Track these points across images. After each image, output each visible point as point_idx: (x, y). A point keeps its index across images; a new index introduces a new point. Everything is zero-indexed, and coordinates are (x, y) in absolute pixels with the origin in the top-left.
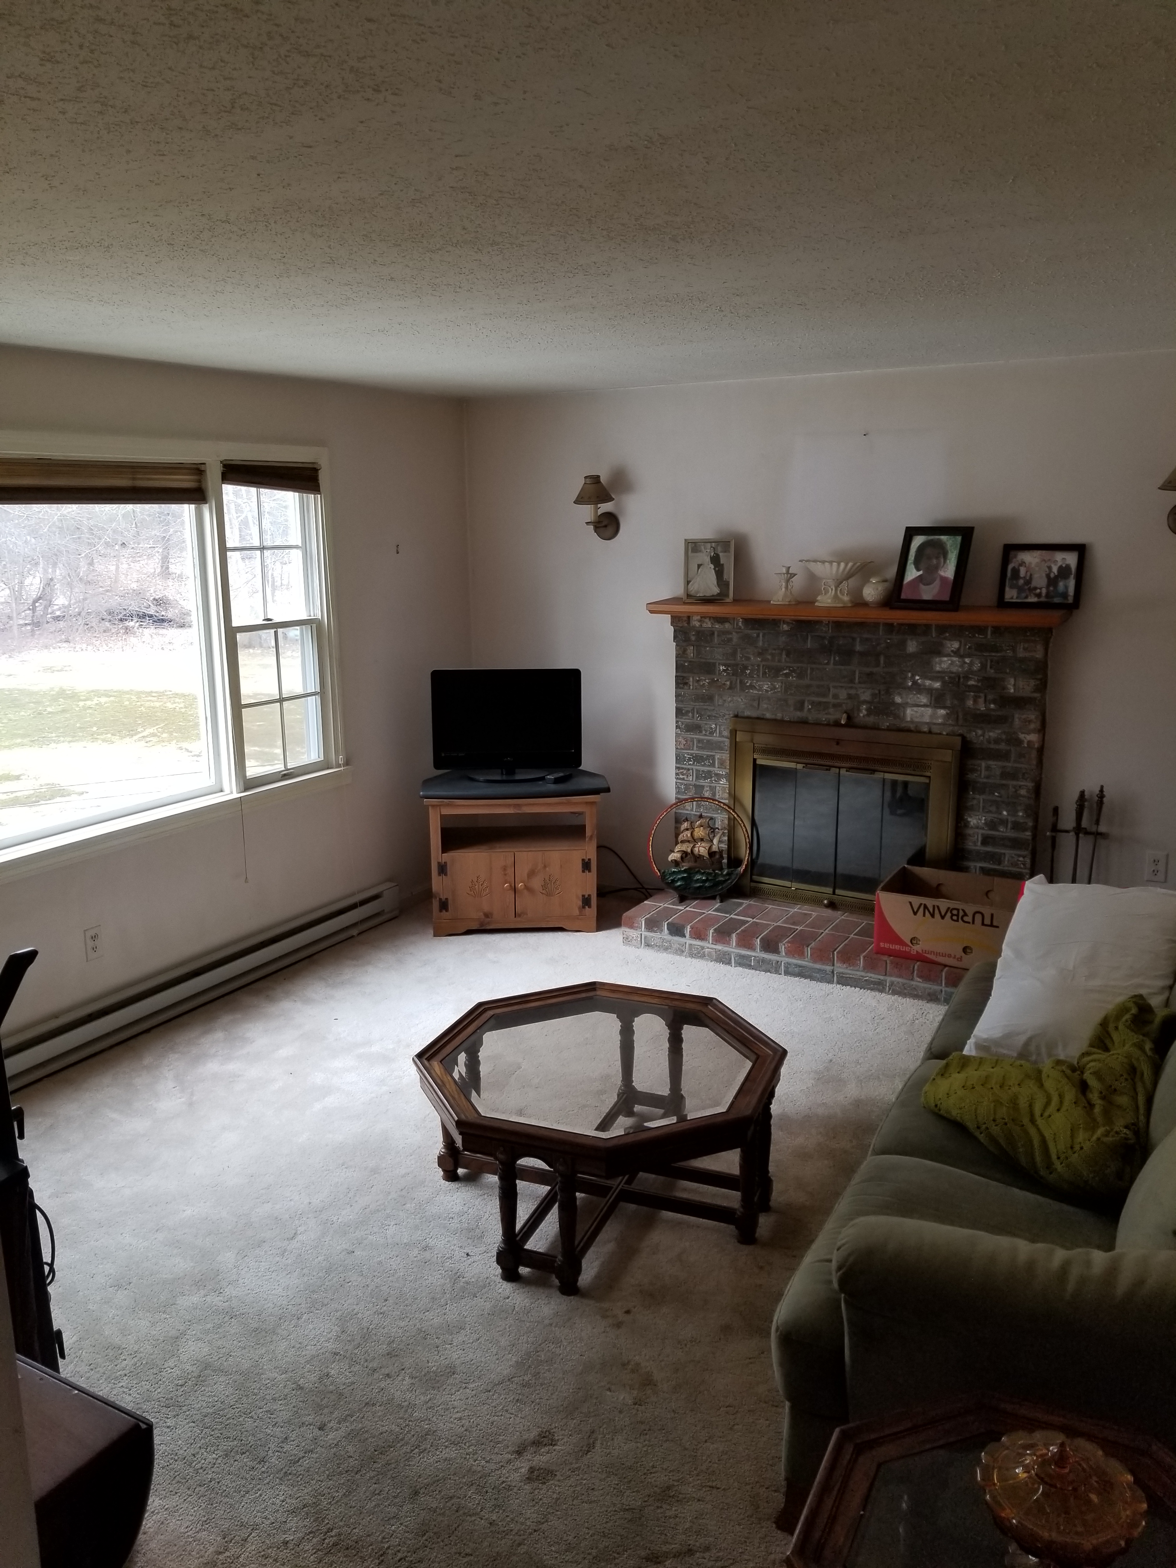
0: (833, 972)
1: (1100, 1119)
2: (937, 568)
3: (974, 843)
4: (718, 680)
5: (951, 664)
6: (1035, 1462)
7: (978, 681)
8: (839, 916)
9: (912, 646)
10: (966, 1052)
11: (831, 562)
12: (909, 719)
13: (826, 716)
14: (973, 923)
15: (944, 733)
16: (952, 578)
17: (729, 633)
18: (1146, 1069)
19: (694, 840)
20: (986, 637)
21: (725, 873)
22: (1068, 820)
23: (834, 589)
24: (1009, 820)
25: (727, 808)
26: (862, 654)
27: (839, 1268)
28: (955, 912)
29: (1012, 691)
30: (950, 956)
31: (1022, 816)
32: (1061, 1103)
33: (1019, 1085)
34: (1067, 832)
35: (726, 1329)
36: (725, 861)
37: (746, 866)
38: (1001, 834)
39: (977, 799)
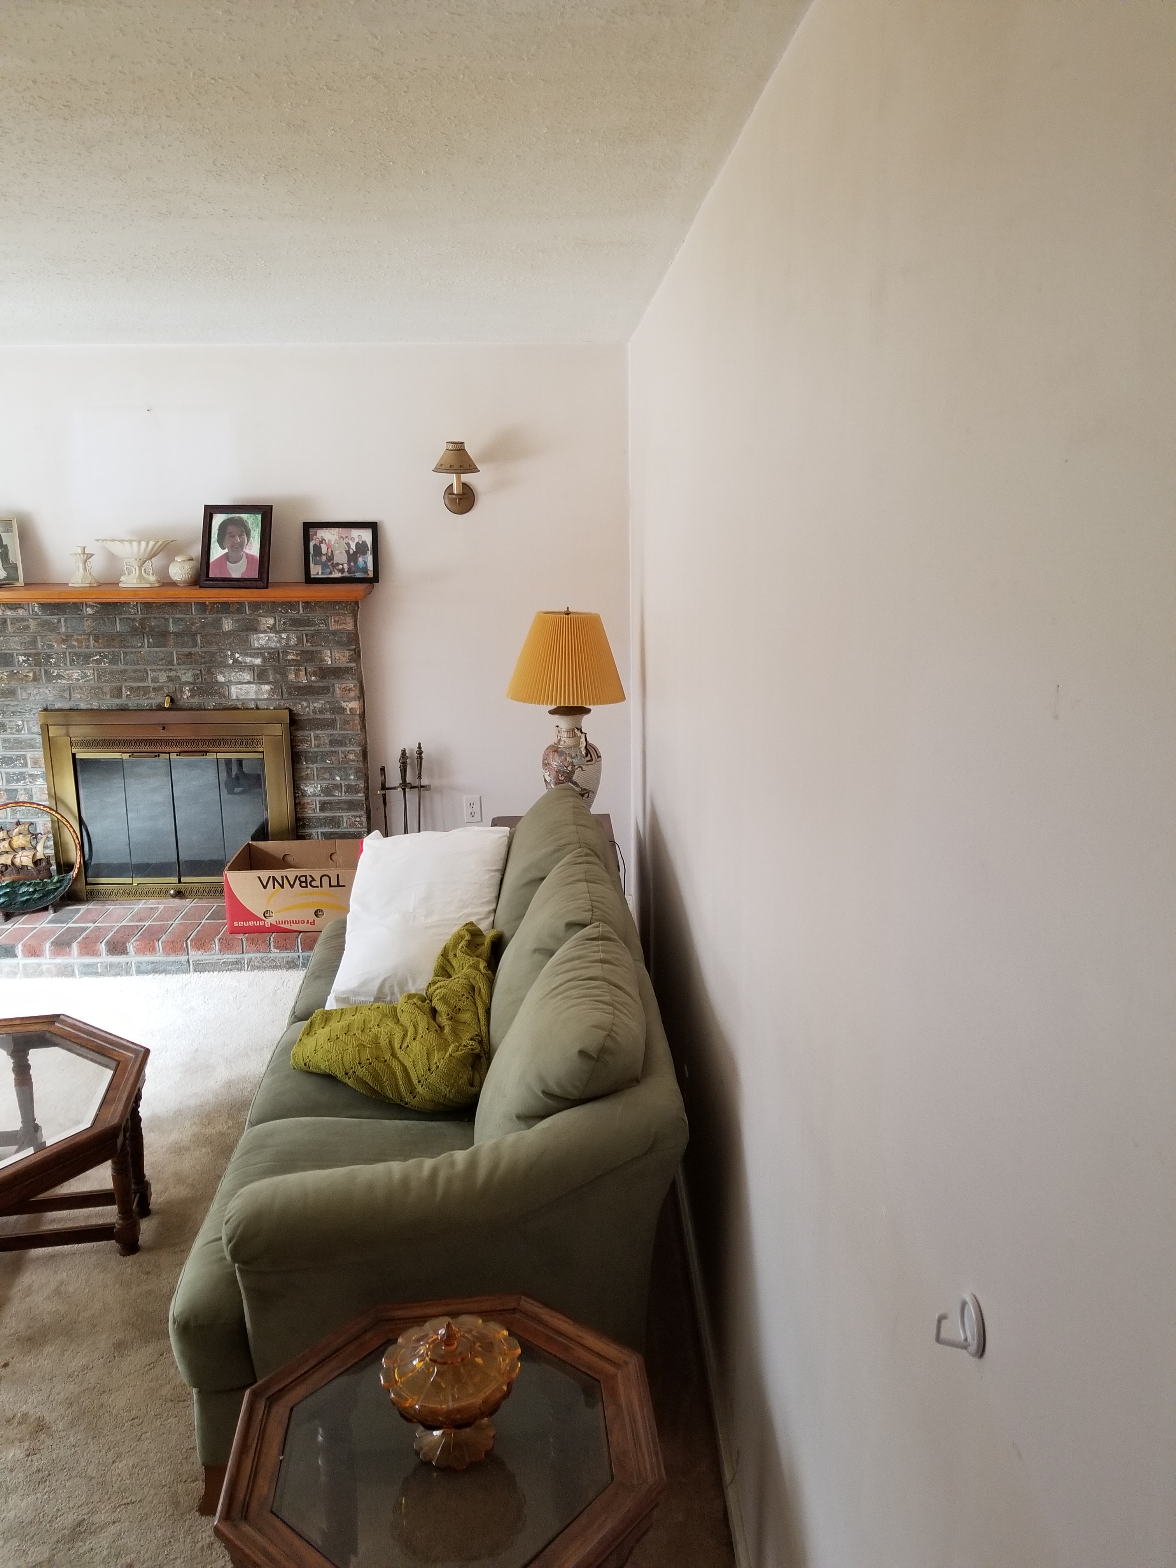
0: (188, 961)
1: (450, 1038)
2: (241, 545)
3: (313, 811)
4: (18, 672)
5: (269, 640)
6: (428, 1349)
7: (297, 655)
8: (187, 904)
9: (228, 625)
10: (328, 1007)
11: (131, 541)
12: (234, 697)
13: (146, 701)
14: (321, 886)
15: (272, 708)
16: (258, 556)
17: (23, 619)
18: (482, 985)
19: (14, 850)
20: (298, 613)
21: (55, 881)
22: (394, 778)
23: (137, 569)
24: (343, 785)
25: (48, 810)
26: (176, 634)
27: (229, 1241)
28: (303, 879)
29: (330, 662)
30: (303, 922)
31: (354, 779)
32: (416, 1033)
33: (378, 1025)
34: (395, 788)
35: (120, 1346)
36: (54, 867)
37: (79, 869)
38: (336, 798)
39: (309, 768)
